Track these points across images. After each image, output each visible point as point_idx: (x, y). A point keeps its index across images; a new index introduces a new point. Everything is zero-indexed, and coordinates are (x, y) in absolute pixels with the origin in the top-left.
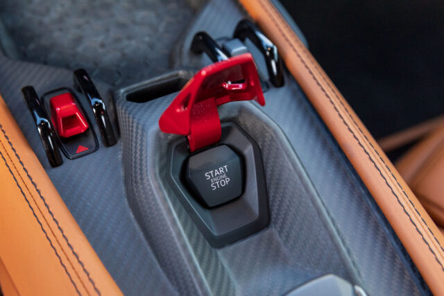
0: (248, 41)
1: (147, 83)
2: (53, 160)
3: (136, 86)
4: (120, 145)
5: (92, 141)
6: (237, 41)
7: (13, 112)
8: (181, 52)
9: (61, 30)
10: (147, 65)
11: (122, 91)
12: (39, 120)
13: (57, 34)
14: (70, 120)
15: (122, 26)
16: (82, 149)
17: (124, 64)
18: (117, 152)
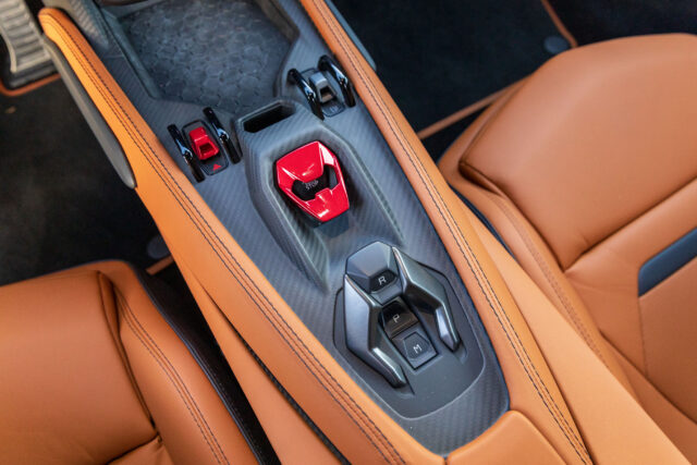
0: (329, 74)
1: (257, 112)
2: (198, 177)
3: (249, 115)
4: (242, 162)
5: (222, 160)
6: (319, 74)
7: (162, 143)
8: (281, 84)
9: (188, 68)
10: (257, 94)
11: (240, 120)
12: (184, 149)
13: (186, 71)
14: (206, 147)
15: (235, 60)
16: (216, 167)
17: (239, 94)
18: (241, 167)
